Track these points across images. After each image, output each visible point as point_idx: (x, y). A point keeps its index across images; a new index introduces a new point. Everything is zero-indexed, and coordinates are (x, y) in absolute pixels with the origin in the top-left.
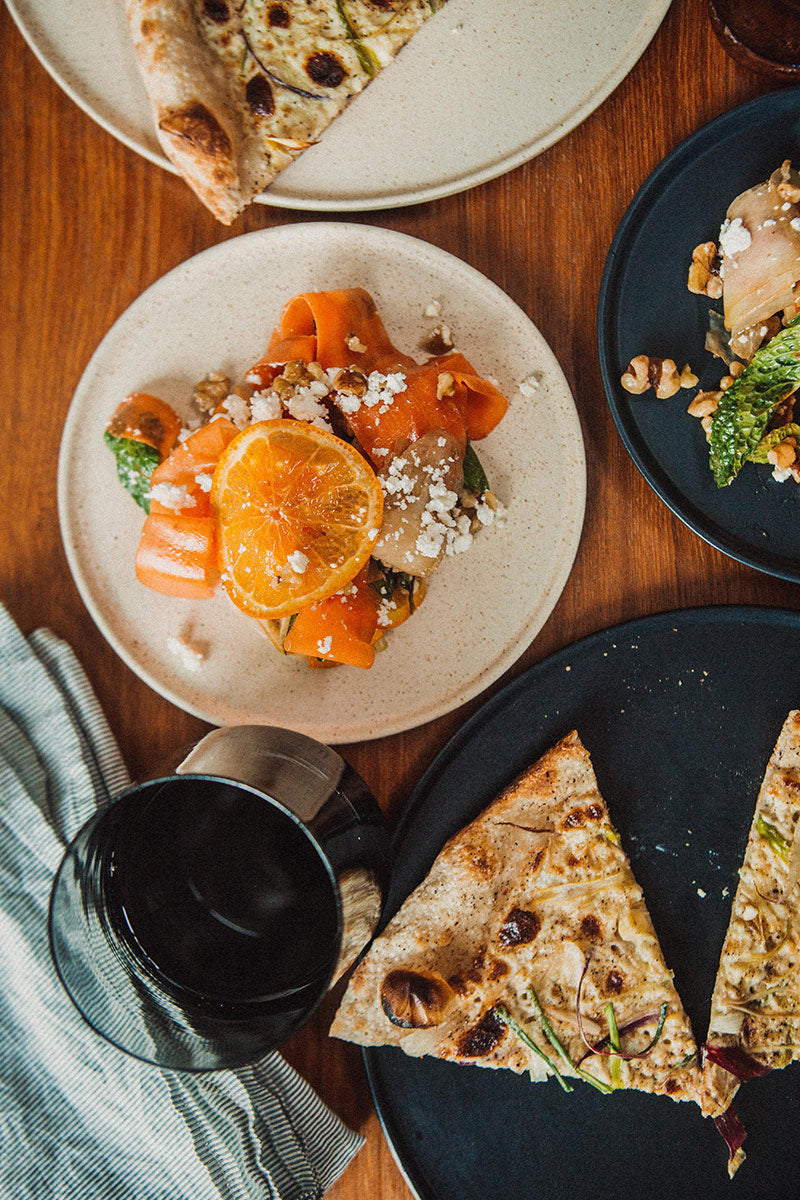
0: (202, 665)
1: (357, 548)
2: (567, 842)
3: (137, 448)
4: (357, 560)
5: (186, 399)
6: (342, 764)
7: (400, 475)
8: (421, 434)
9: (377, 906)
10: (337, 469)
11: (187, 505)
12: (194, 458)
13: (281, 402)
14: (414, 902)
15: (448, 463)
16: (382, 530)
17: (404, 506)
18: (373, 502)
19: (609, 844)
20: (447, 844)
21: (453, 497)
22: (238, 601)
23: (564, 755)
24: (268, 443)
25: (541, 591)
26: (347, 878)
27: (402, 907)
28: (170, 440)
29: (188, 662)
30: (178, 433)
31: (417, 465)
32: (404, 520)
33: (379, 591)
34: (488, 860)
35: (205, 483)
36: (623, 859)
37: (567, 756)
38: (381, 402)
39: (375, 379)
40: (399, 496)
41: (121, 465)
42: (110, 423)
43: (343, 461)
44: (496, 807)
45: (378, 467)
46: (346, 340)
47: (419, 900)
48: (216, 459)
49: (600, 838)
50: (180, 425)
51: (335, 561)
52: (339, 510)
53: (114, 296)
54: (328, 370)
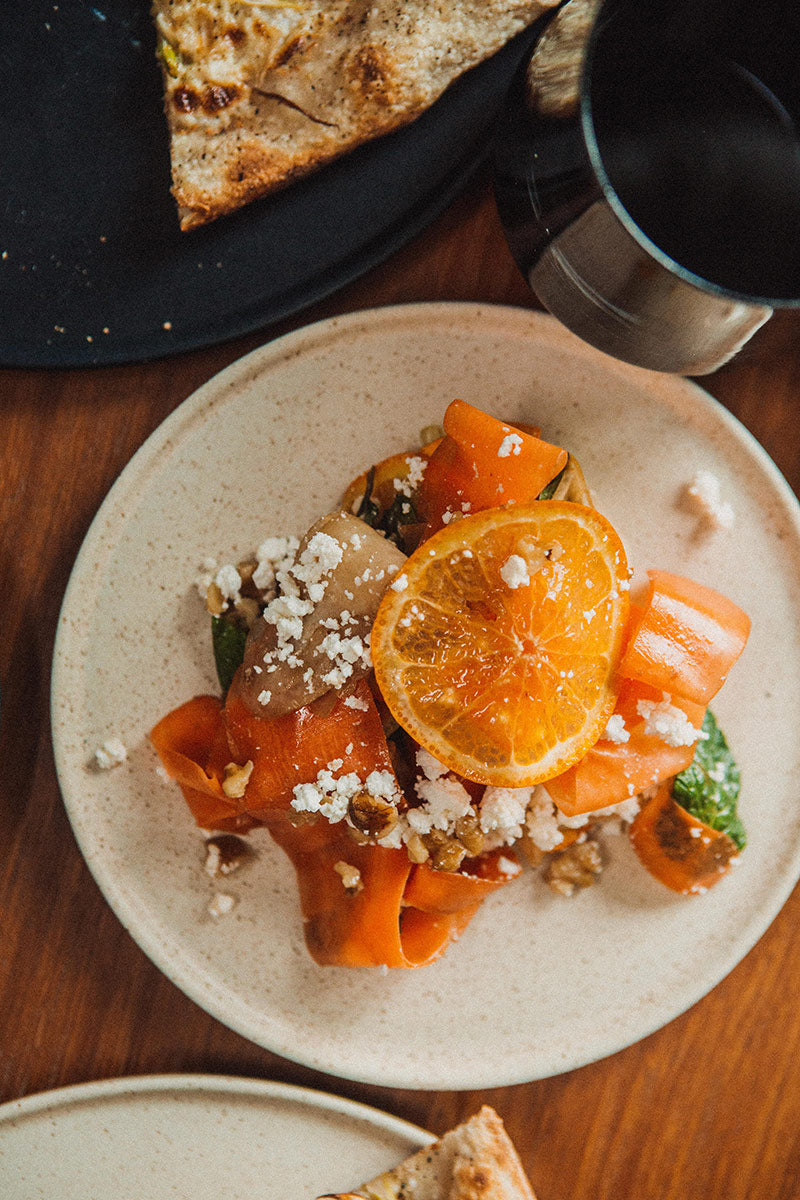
0: (695, 477)
1: (428, 569)
2: (237, 68)
3: (701, 811)
4: (432, 553)
5: (614, 869)
6: (533, 278)
7: (338, 661)
8: (292, 716)
9: (538, 53)
10: (425, 692)
11: (651, 705)
12: (623, 768)
13: (478, 815)
14: (484, 46)
15: (264, 666)
16: (386, 588)
17: (345, 615)
18: (388, 631)
19: (176, 46)
20: (415, 117)
21: (270, 615)
22: (615, 544)
23: (210, 199)
24: (513, 755)
25: (176, 450)
26: (568, 105)
27: (502, 42)
28: (652, 810)
29: (712, 487)
30: (638, 817)
31: (310, 671)
32: (350, 596)
33: (412, 508)
34: (361, 76)
35: (616, 728)
36: (161, 17)
37: (205, 196)
38: (336, 776)
39: (336, 811)
40: (348, 632)
41: (732, 795)
42: (733, 861)
43: (414, 701)
44: (329, 152)
45: (366, 681)
46: (361, 887)
47: (477, 45)
48: (591, 757)
49: (188, 60)
50: (633, 828)
51: (464, 561)
52: (439, 634)
53: (682, 1054)
54: (399, 846)
